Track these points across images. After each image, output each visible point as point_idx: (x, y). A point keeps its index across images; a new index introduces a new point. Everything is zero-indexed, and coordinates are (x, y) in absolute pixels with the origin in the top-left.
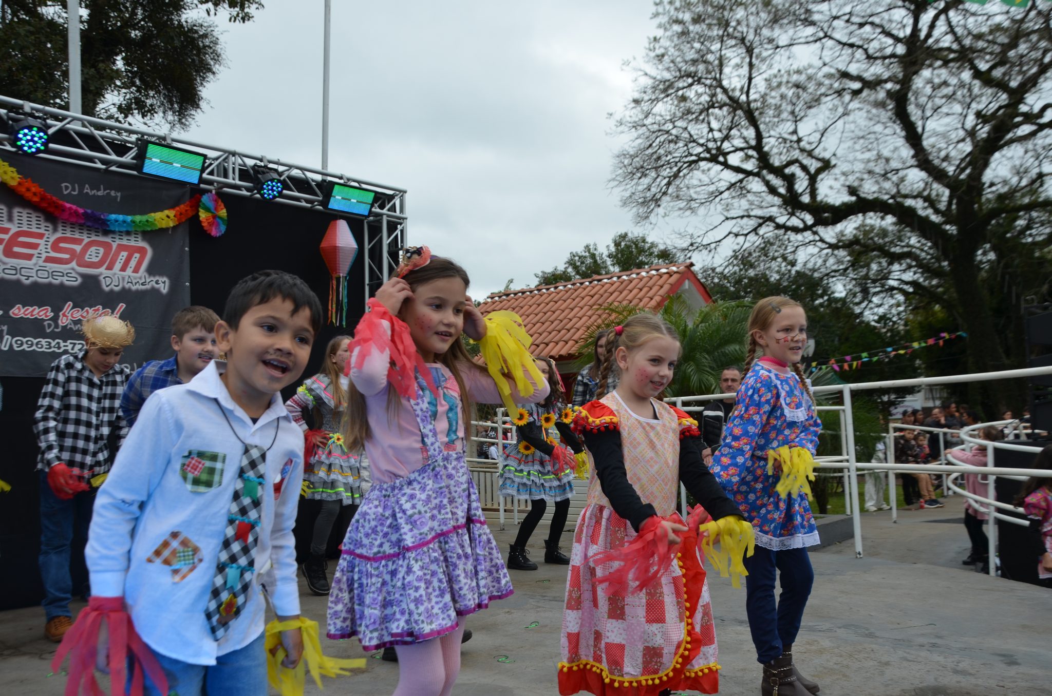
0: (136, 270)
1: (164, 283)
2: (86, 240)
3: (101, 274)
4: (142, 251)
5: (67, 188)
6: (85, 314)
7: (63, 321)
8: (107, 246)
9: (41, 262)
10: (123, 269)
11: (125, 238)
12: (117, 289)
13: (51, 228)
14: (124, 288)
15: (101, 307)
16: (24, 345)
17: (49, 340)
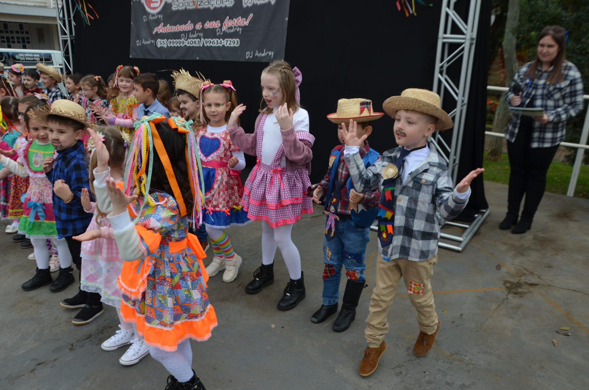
15: (240, 18)
16: (208, 43)
17: (218, 40)
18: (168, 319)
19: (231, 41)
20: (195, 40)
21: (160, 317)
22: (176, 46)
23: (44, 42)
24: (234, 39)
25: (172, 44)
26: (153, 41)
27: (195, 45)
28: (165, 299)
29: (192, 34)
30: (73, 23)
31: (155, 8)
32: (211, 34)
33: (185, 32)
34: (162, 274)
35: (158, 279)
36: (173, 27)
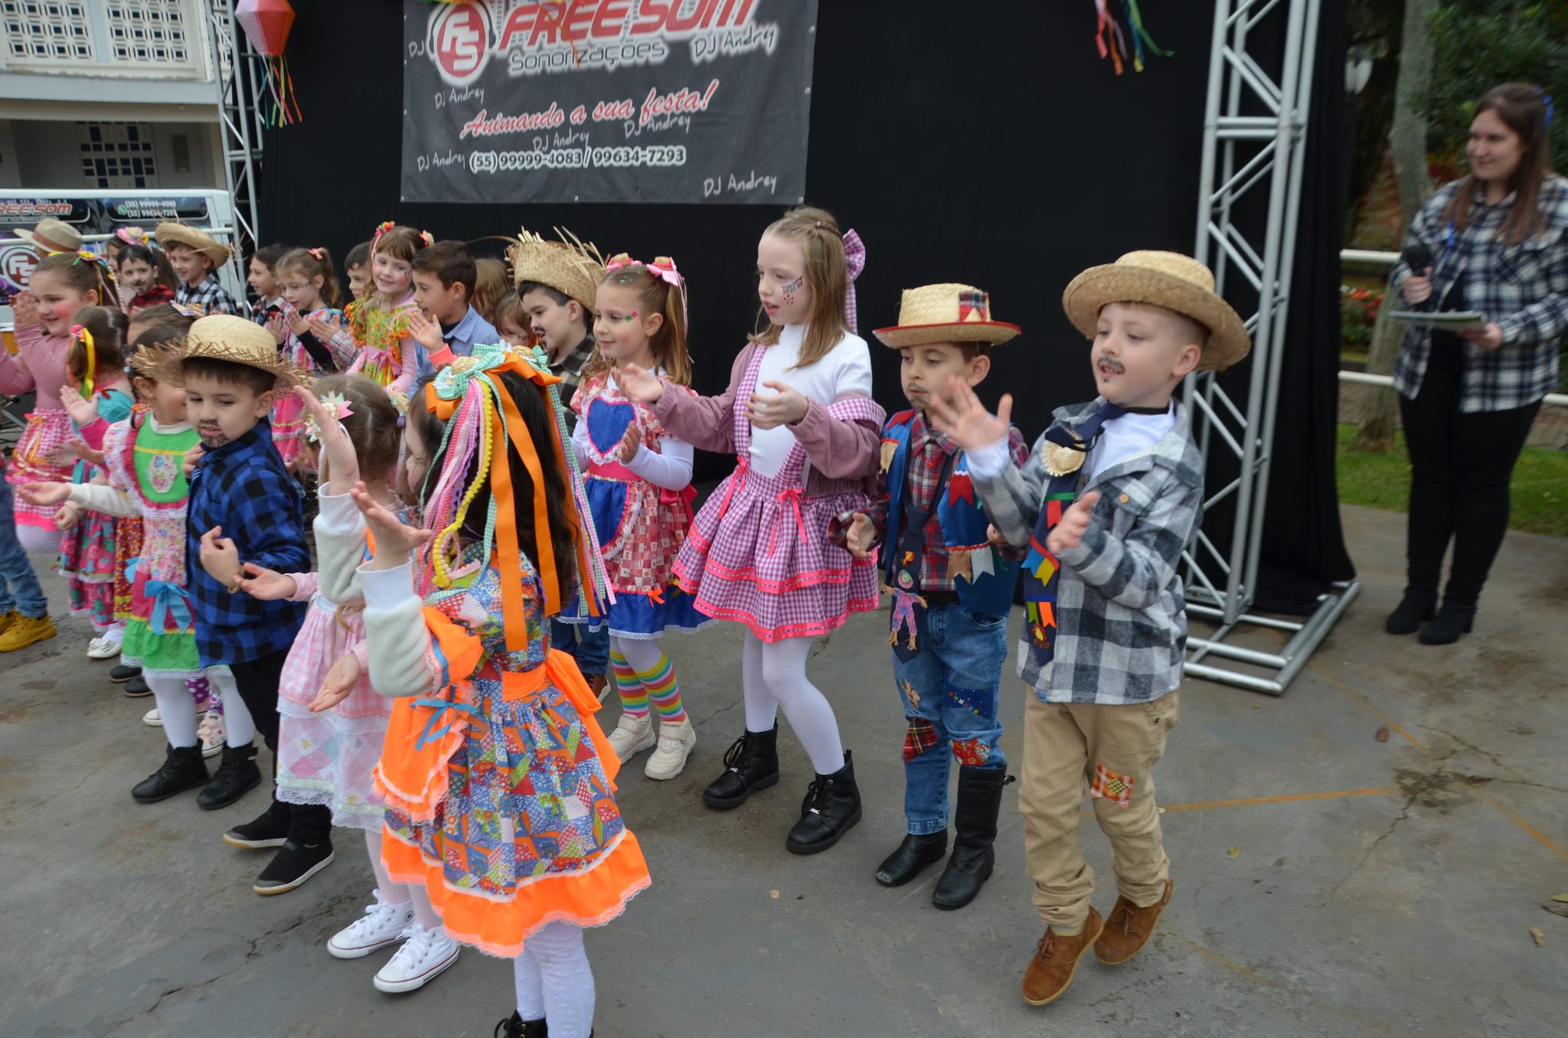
0: (739, 21)
1: (772, 34)
3: (694, 36)
6: (668, 105)
7: (645, 119)
9: (628, 36)
10: (722, 22)
12: (710, 57)
14: (720, 55)
15: (686, 90)
16: (603, 159)
17: (628, 149)
18: (501, 874)
19: (663, 153)
20: (569, 151)
21: (480, 867)
22: (520, 168)
23: (189, 170)
24: (671, 147)
25: (509, 163)
26: (460, 158)
27: (569, 166)
28: (493, 821)
29: (560, 137)
30: (259, 118)
31: (463, 73)
32: (610, 134)
33: (542, 133)
34: (485, 757)
35: (474, 769)
36: (510, 119)
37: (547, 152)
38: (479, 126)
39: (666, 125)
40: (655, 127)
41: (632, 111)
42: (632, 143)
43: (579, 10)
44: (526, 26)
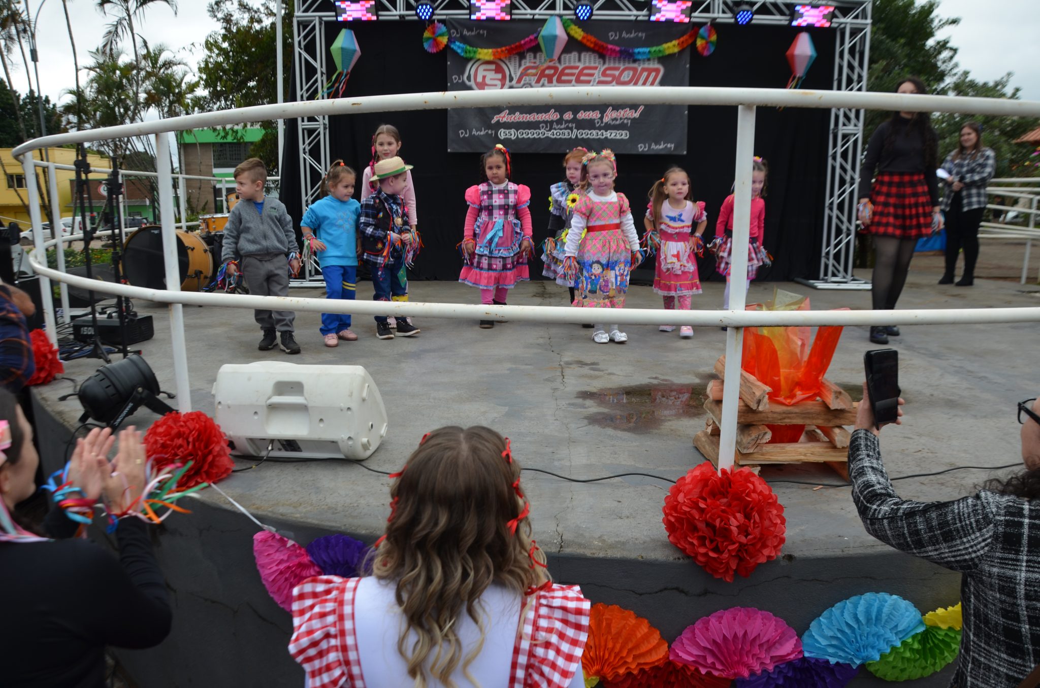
2: (622, 67)
4: (657, 71)
5: (612, 36)
6: (619, 114)
7: (606, 119)
8: (635, 70)
11: (647, 63)
13: (602, 62)
15: (627, 110)
16: (584, 135)
17: (597, 131)
19: (617, 134)
20: (563, 131)
24: (621, 131)
25: (524, 135)
26: (491, 132)
27: (564, 137)
29: (557, 125)
32: (587, 125)
33: (545, 122)
36: (525, 116)
37: (550, 130)
38: (504, 117)
39: (618, 122)
40: (613, 123)
41: (599, 116)
42: (600, 128)
43: (567, 71)
44: (535, 75)
